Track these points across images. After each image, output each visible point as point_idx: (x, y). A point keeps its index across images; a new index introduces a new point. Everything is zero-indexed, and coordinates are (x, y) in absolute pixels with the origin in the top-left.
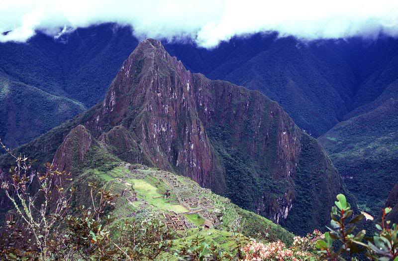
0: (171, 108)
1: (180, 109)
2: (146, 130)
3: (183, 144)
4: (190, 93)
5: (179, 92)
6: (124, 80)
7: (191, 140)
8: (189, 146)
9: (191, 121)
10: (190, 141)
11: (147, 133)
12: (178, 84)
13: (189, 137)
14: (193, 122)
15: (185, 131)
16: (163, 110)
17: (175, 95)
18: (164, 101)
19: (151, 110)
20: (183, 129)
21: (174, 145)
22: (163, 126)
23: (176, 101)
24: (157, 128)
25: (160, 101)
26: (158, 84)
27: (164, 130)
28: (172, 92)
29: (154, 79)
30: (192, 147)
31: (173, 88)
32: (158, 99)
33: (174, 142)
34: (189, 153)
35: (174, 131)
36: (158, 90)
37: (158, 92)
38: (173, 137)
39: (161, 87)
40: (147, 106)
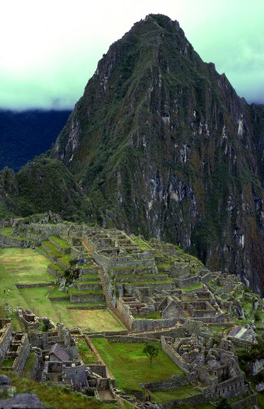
0: (195, 152)
1: (216, 159)
2: (127, 185)
3: (220, 232)
4: (244, 142)
5: (214, 123)
6: (98, 96)
7: (238, 226)
8: (235, 239)
9: (239, 186)
10: (237, 229)
11: (129, 193)
12: (212, 106)
13: (233, 220)
14: (244, 187)
15: (225, 205)
16: (175, 154)
17: (204, 128)
18: (178, 135)
19: (143, 147)
20: (220, 201)
21: (197, 233)
22: (175, 189)
23: (206, 140)
24: (158, 190)
25: (168, 133)
26: (163, 95)
27: (175, 196)
28: (198, 121)
29: (156, 86)
30: (242, 241)
31: (201, 113)
32: (162, 129)
33: (198, 227)
34: (234, 253)
35: (199, 204)
36: (162, 108)
37: (164, 114)
38: (198, 216)
39: (171, 105)
40: (135, 139)
